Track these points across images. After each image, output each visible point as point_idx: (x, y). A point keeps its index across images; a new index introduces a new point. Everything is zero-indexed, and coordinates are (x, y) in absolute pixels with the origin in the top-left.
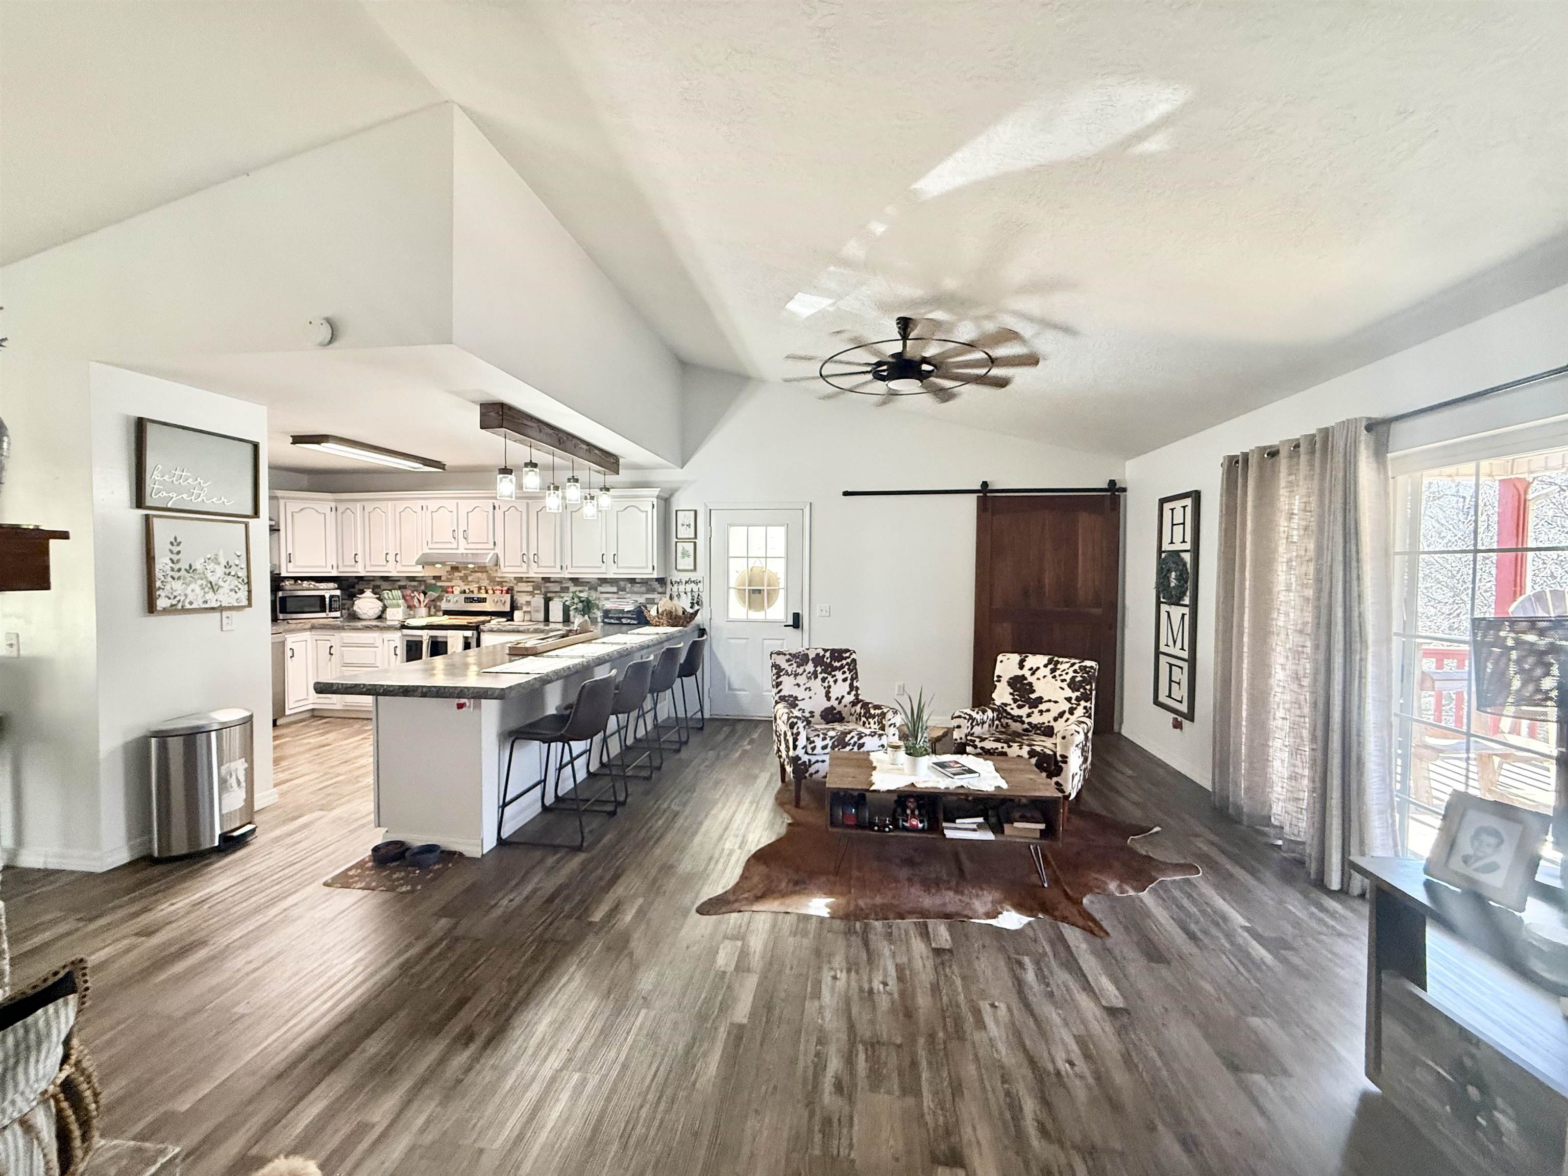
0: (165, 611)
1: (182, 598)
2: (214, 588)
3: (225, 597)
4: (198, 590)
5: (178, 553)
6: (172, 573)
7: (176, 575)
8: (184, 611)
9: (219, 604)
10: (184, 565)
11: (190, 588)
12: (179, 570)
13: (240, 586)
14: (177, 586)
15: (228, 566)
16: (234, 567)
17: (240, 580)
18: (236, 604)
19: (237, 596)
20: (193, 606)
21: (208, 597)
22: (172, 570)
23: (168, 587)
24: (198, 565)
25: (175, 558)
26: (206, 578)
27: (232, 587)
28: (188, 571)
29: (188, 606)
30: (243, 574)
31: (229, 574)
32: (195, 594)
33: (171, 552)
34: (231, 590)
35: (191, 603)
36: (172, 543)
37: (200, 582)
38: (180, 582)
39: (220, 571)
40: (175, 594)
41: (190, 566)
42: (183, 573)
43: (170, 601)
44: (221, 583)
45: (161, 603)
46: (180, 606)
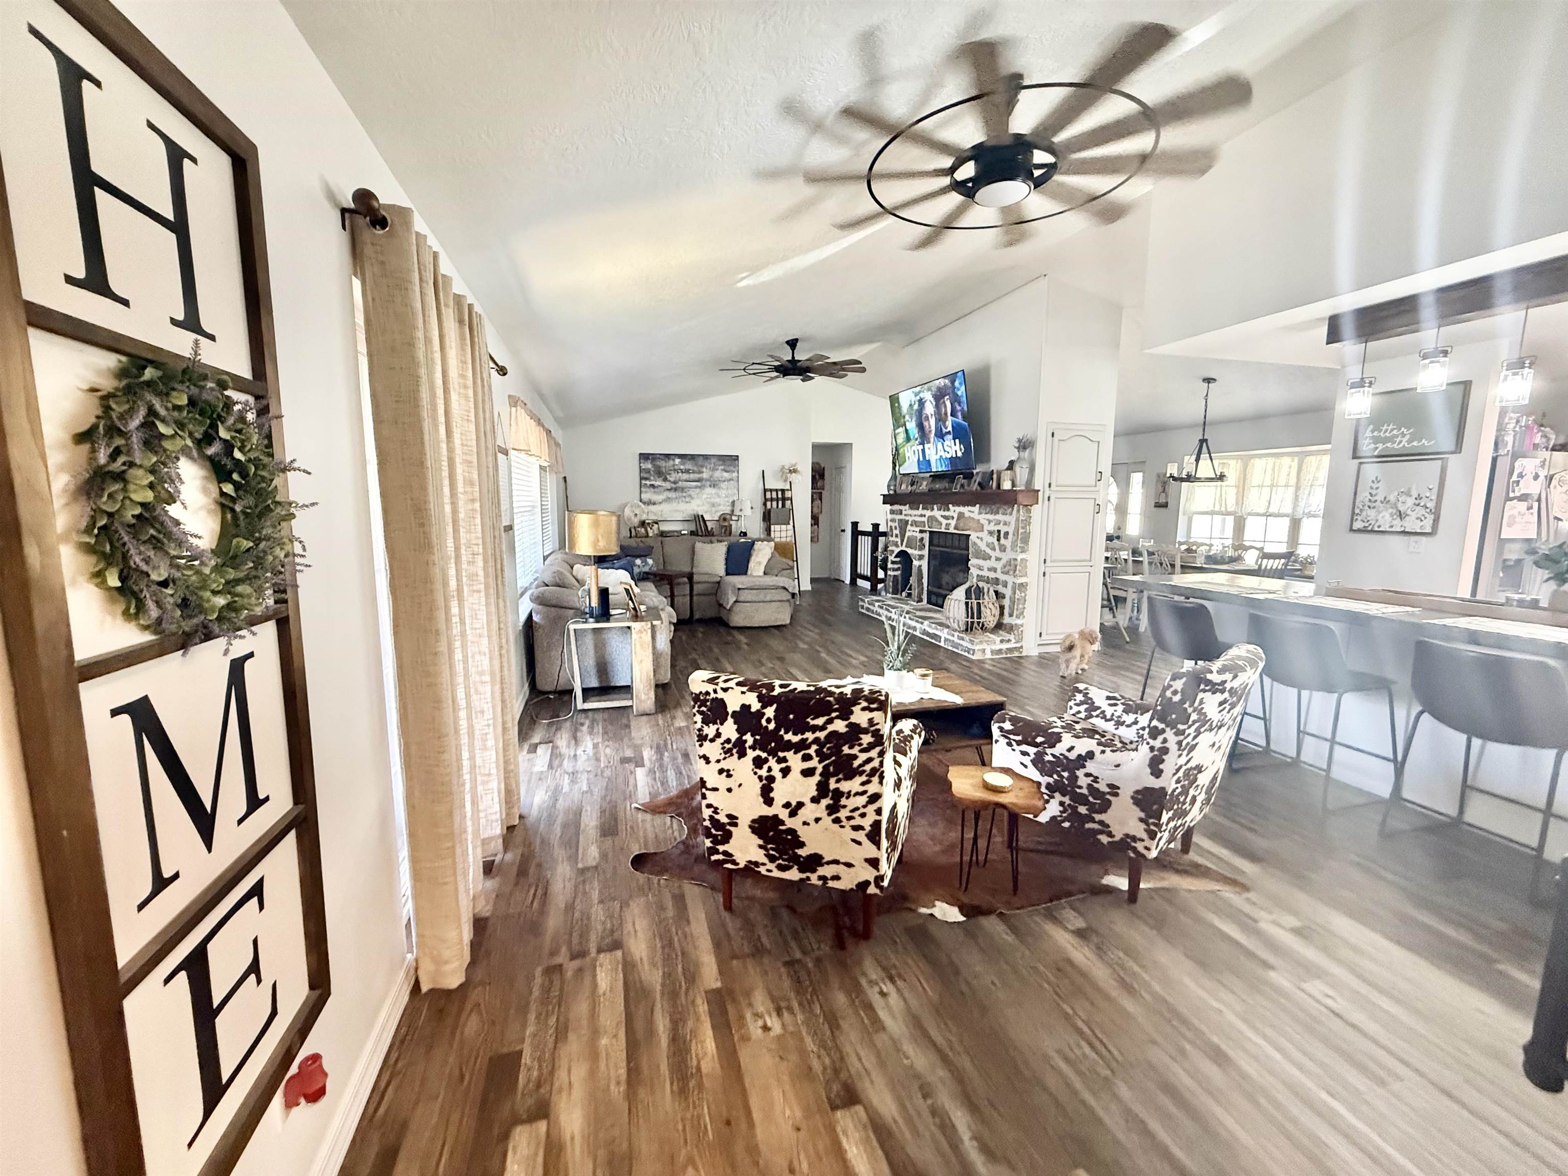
0: (1359, 531)
1: (1373, 523)
2: (1401, 515)
3: (1411, 524)
4: (1388, 517)
5: (1377, 488)
6: (1370, 504)
7: (1372, 505)
8: (1372, 531)
9: (1402, 529)
10: (1380, 497)
11: (1381, 515)
12: (1376, 501)
13: (1427, 515)
14: (1372, 513)
15: (1419, 497)
16: (1424, 499)
17: (1428, 510)
18: (1419, 531)
19: (1422, 523)
20: (1381, 529)
21: (1394, 523)
22: (1370, 501)
23: (1364, 513)
24: (1392, 498)
25: (1374, 492)
26: (1396, 507)
27: (1419, 516)
28: (1382, 502)
29: (1376, 529)
30: (1431, 505)
31: (1418, 505)
32: (1385, 519)
33: (1372, 488)
34: (1417, 518)
35: (1379, 527)
36: (1373, 482)
37: (1390, 510)
38: (1374, 511)
39: (1410, 501)
40: (1369, 519)
41: (1385, 498)
42: (1378, 503)
43: (1364, 524)
44: (1409, 512)
45: (1358, 525)
46: (1370, 528)
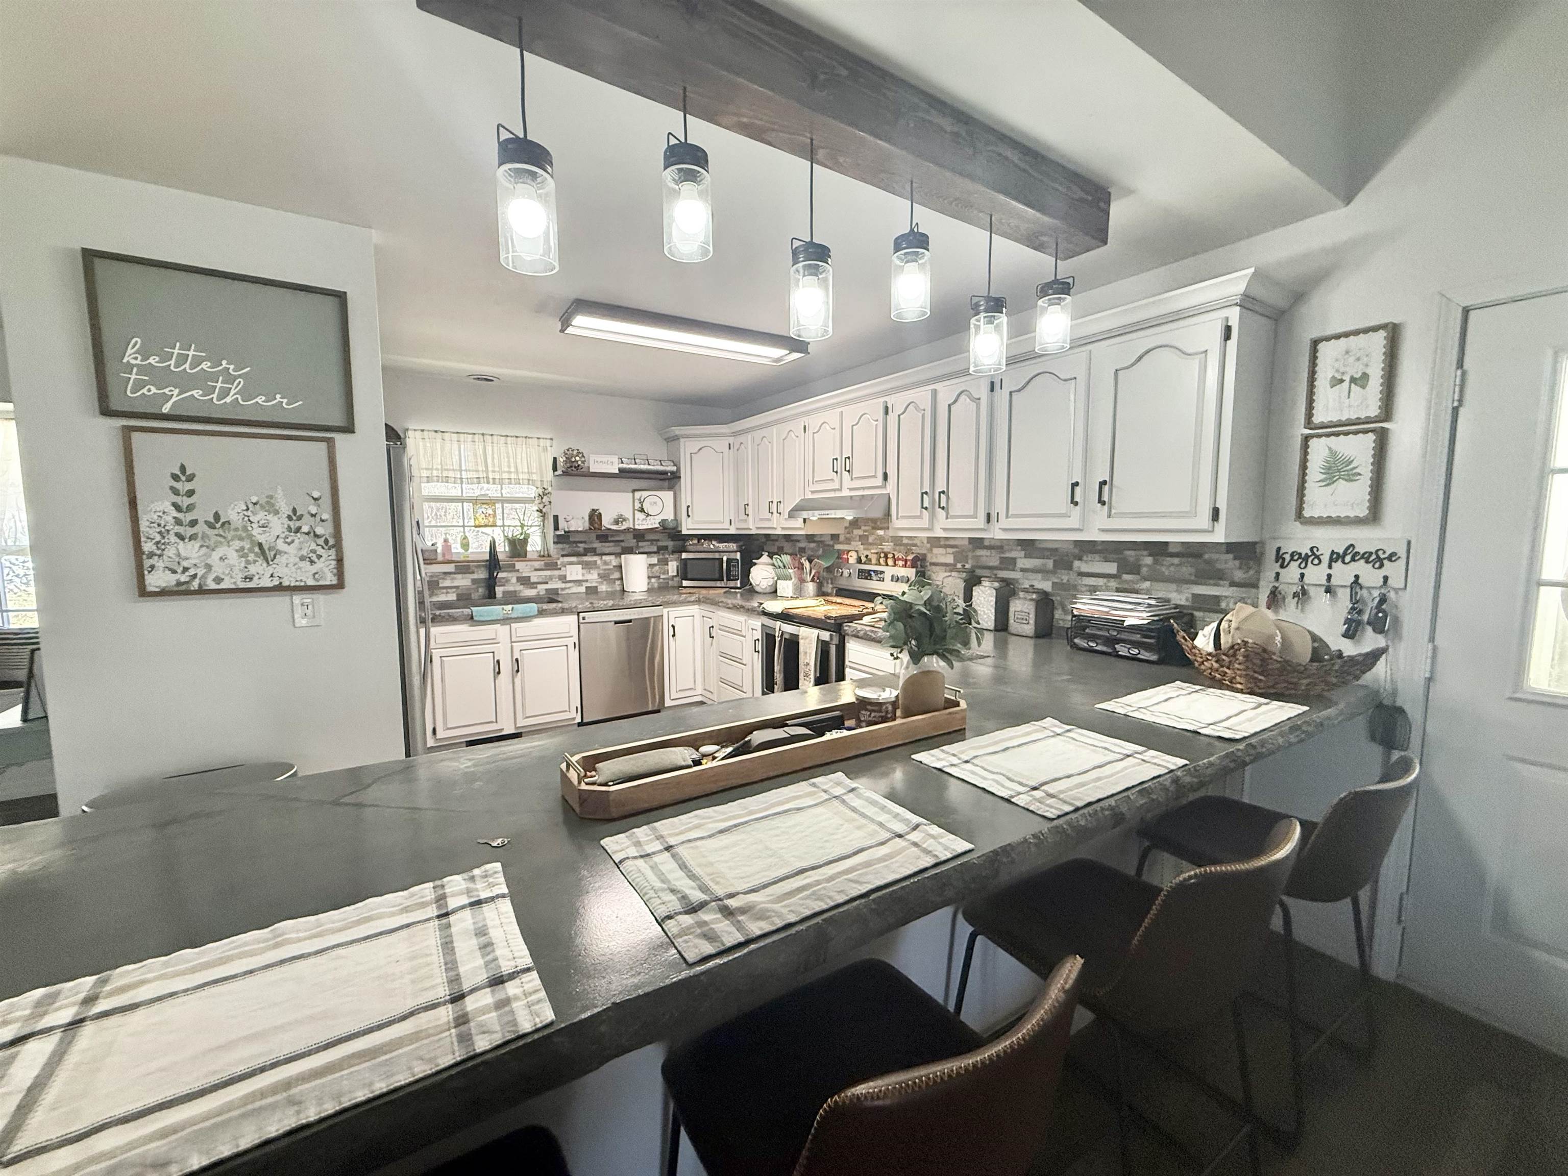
0: (164, 593)
1: (201, 572)
2: (265, 553)
3: (290, 571)
4: (233, 557)
5: (191, 493)
6: (178, 529)
7: (186, 531)
8: (202, 591)
9: (276, 582)
10: (203, 514)
11: (216, 555)
12: (193, 523)
13: (320, 551)
14: (191, 551)
15: (294, 515)
16: (307, 517)
17: (321, 541)
18: (311, 582)
19: (314, 568)
20: (222, 586)
21: (253, 569)
22: (178, 522)
23: (170, 552)
24: (233, 514)
25: (185, 502)
26: (250, 536)
27: (304, 552)
28: (211, 526)
29: (213, 586)
30: (323, 530)
31: (298, 530)
32: (226, 564)
33: (176, 492)
34: (302, 558)
35: (218, 580)
36: (175, 477)
37: (237, 544)
38: (196, 544)
39: (278, 525)
40: (185, 564)
41: (217, 516)
42: (201, 528)
43: (177, 576)
44: (280, 545)
45: (157, 580)
46: (195, 585)
